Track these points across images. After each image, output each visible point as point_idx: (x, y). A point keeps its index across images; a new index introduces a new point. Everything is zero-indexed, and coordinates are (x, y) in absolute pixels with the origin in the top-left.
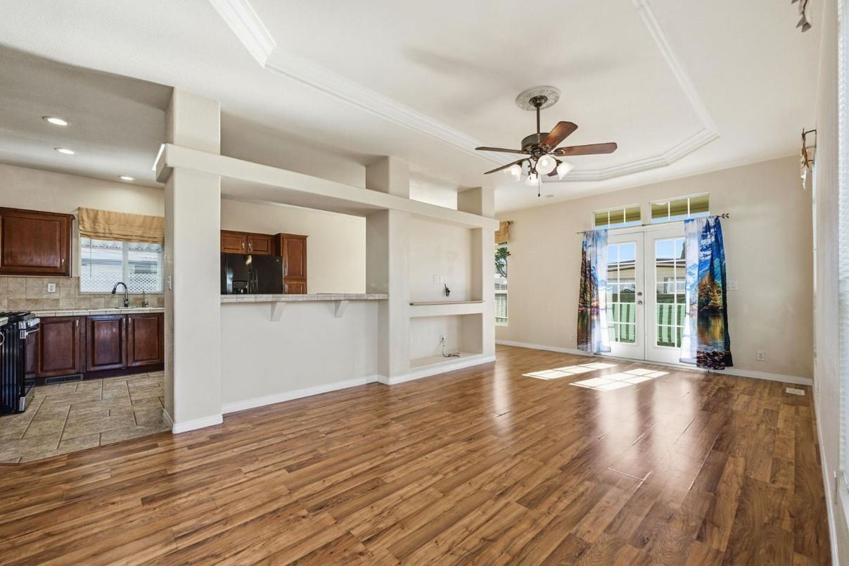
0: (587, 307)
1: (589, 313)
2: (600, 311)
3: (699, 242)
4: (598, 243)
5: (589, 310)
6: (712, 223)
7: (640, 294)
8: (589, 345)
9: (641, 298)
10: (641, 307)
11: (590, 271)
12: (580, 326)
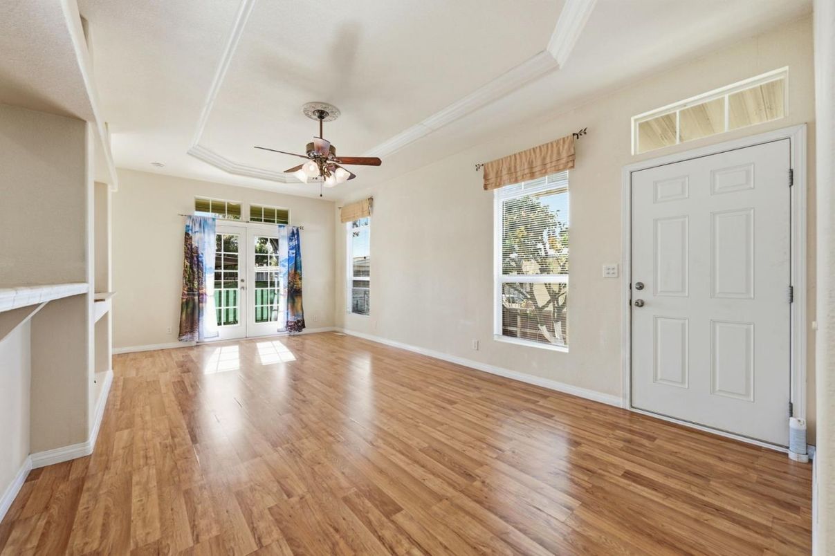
0: (194, 295)
1: (197, 301)
2: (207, 297)
3: (289, 244)
4: (206, 230)
5: (196, 298)
6: (295, 232)
7: (242, 281)
8: (196, 334)
9: (244, 284)
10: (244, 292)
11: (198, 257)
12: (184, 316)
